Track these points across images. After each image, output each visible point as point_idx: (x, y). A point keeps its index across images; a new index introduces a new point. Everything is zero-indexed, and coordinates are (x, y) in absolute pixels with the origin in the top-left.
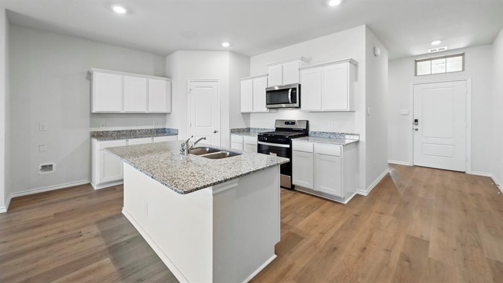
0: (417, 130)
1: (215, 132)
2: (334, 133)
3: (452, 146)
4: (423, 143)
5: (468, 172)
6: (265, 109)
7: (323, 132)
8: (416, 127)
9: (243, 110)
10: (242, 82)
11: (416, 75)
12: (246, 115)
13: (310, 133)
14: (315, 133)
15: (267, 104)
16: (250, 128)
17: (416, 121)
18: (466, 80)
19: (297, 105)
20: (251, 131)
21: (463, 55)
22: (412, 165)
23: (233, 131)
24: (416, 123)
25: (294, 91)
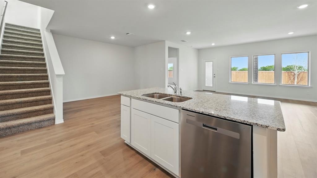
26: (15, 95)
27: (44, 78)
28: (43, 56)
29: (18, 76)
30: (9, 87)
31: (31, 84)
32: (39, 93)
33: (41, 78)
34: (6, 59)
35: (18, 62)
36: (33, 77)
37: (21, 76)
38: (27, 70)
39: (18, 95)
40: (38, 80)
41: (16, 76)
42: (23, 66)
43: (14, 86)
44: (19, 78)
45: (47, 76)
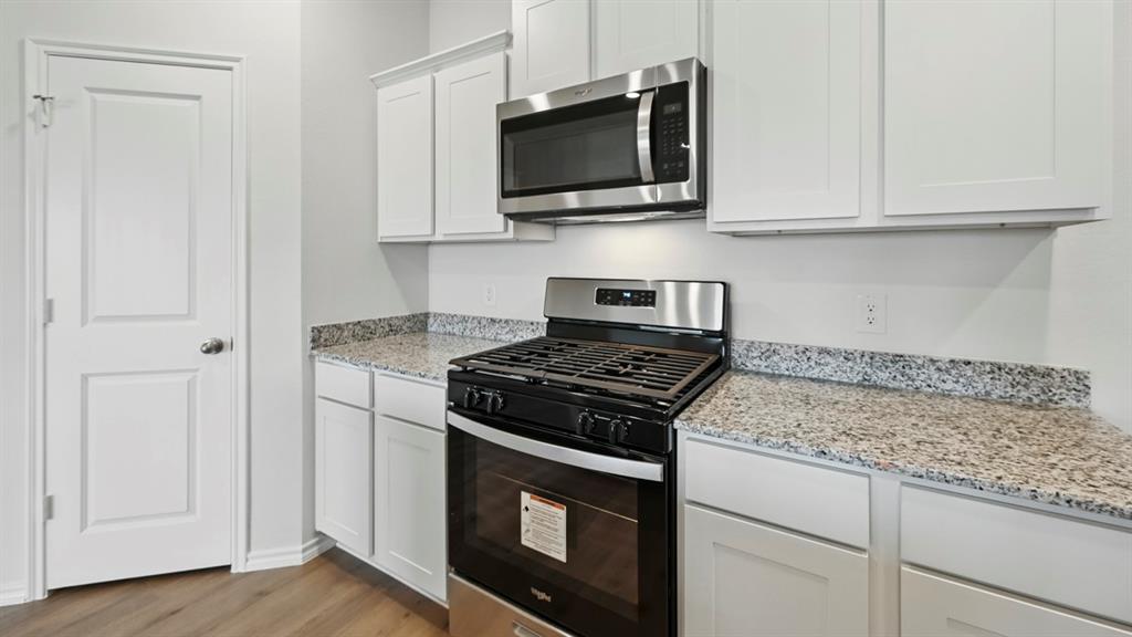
1: (218, 347)
2: (898, 358)
6: (495, 224)
7: (823, 351)
9: (389, 229)
10: (383, 94)
12: (409, 254)
13: (737, 350)
14: (771, 351)
15: (505, 194)
16: (427, 315)
19: (686, 191)
20: (433, 326)
23: (323, 339)
25: (673, 108)
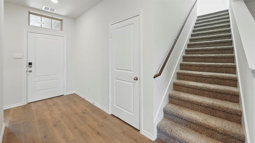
0: (30, 72)
3: (56, 80)
4: (36, 82)
5: (65, 94)
8: (30, 69)
11: (29, 24)
17: (30, 64)
18: (64, 37)
21: (61, 20)
22: (26, 104)
24: (30, 66)
26: (190, 89)
27: (229, 69)
28: (231, 38)
29: (197, 64)
30: (187, 77)
31: (210, 78)
32: (219, 95)
33: (224, 70)
34: (191, 46)
35: (200, 49)
36: (213, 68)
37: (200, 64)
38: (208, 58)
39: (193, 89)
40: (220, 72)
41: (195, 65)
42: (205, 53)
43: (192, 77)
44: (198, 67)
45: (235, 68)
